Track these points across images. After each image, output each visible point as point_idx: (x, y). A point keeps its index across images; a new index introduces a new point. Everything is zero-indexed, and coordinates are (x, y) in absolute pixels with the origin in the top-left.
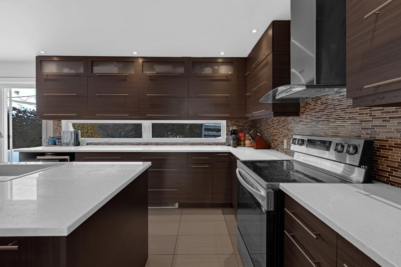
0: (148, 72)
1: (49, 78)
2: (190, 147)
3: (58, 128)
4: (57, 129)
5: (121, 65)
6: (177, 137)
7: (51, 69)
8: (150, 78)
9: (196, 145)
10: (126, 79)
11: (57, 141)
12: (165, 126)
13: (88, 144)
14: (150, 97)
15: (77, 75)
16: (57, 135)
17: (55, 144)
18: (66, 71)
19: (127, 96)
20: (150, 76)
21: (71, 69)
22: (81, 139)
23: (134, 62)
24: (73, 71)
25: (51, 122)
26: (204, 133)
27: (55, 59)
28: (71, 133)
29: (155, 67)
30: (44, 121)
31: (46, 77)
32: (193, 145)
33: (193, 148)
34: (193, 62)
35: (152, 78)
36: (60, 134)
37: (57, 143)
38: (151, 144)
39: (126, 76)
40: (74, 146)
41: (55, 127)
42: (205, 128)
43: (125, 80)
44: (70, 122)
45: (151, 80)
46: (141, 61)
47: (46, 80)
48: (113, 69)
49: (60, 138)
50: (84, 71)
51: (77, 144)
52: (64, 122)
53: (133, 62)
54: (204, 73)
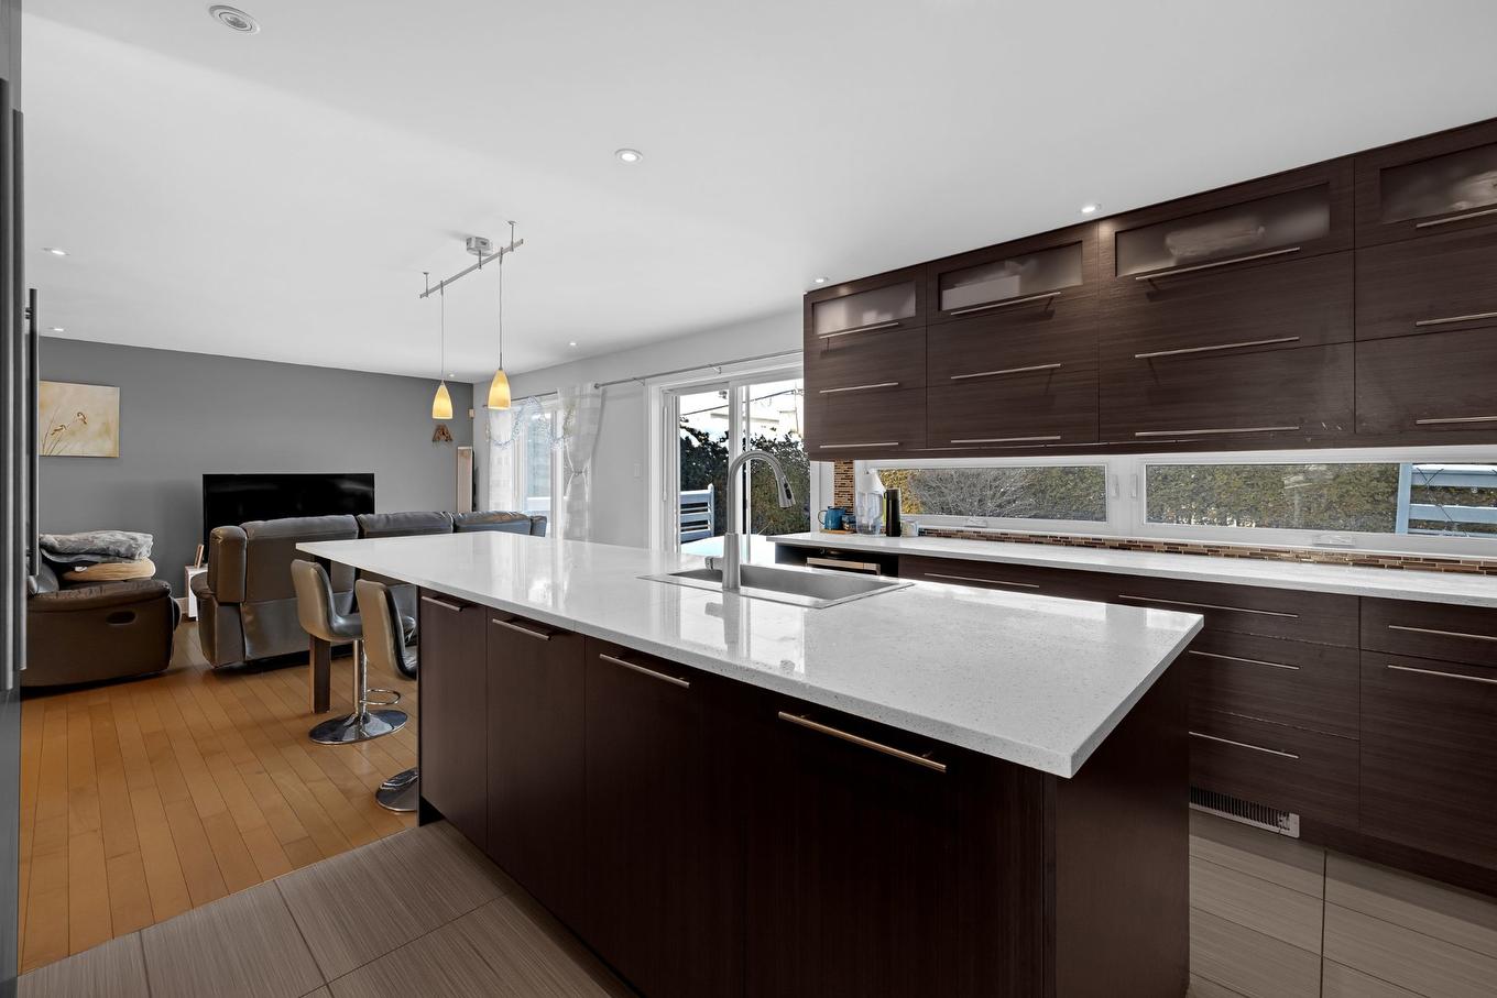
0: (1140, 269)
1: (832, 346)
2: (1367, 574)
3: (845, 484)
4: (843, 485)
5: (1032, 263)
6: (1224, 523)
7: (835, 320)
8: (1152, 289)
9: (1401, 568)
10: (1051, 308)
11: (845, 519)
12: (1165, 477)
13: (922, 533)
14: (1151, 364)
15: (900, 325)
16: (845, 502)
17: (839, 527)
18: (870, 318)
19: (1053, 369)
20: (1150, 280)
21: (882, 311)
22: (903, 517)
23: (1081, 242)
24: (887, 318)
25: (829, 466)
26: (1405, 508)
27: (844, 291)
28: (880, 496)
29: (1169, 240)
30: (814, 464)
31: (824, 347)
32: (1382, 566)
33: (1420, 581)
34: (1381, 170)
35: (1156, 288)
36: (851, 500)
37: (846, 526)
38: (1148, 547)
39: (1052, 298)
40: (888, 535)
41: (840, 482)
42: (1420, 482)
43: (1049, 315)
44: (875, 465)
45: (1151, 296)
46: (1106, 232)
47: (826, 353)
48: (1004, 286)
49: (849, 511)
50: (917, 310)
51: (894, 529)
52: (858, 464)
53: (1076, 243)
54: (1464, 205)
